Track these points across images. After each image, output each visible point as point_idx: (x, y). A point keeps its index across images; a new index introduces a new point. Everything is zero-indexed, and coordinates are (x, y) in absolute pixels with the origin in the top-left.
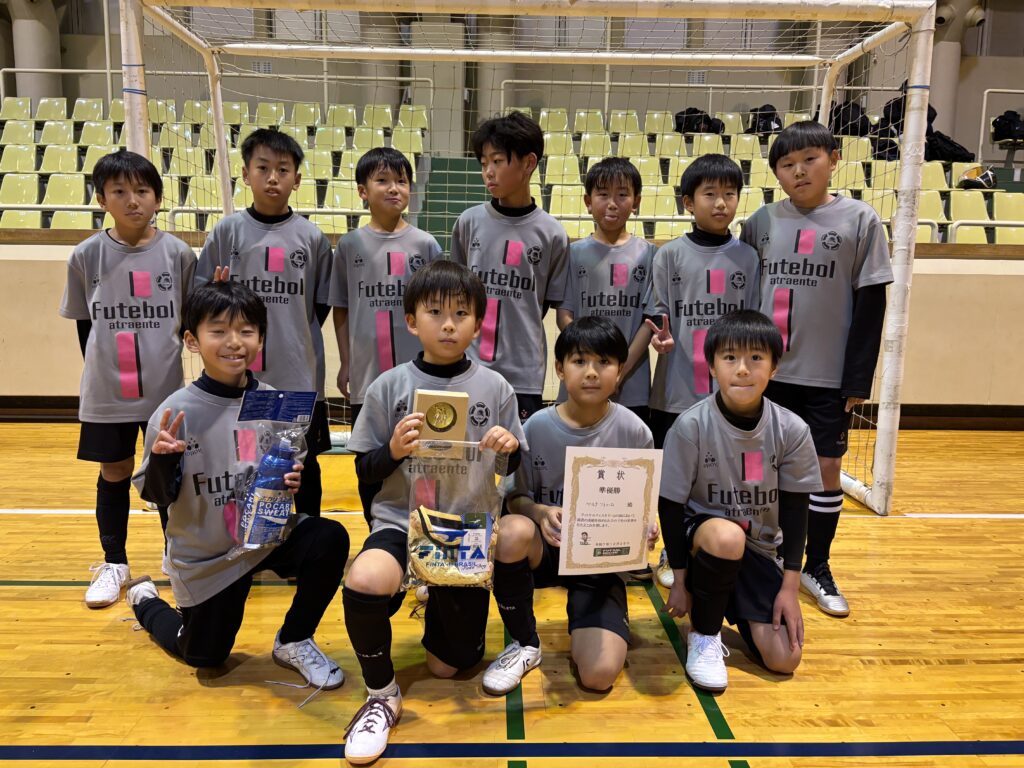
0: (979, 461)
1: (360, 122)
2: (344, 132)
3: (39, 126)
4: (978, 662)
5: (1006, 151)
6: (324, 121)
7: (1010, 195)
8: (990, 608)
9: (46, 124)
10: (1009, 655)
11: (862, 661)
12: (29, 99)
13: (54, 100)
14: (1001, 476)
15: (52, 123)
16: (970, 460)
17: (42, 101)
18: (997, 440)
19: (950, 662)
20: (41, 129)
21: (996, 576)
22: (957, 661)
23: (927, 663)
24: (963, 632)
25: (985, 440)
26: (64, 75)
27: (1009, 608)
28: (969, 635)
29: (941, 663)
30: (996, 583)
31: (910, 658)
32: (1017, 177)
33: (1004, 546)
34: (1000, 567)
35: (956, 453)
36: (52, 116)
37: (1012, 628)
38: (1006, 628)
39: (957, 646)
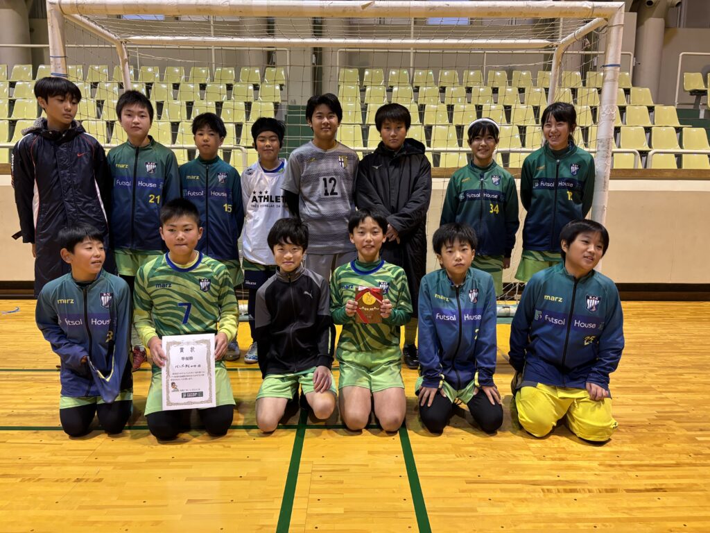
0: (659, 326)
1: (237, 80)
2: (225, 87)
3: (12, 85)
4: (628, 491)
5: (695, 96)
6: (212, 80)
7: (695, 130)
8: (645, 445)
9: (17, 83)
10: (651, 485)
11: (543, 490)
12: (6, 66)
13: (23, 66)
14: (673, 337)
15: (21, 83)
16: (652, 325)
17: (16, 67)
18: (676, 308)
19: (607, 491)
20: (14, 87)
21: (654, 420)
22: (612, 491)
23: (590, 491)
24: (621, 466)
25: (666, 309)
26: (32, 48)
27: (659, 445)
28: (625, 468)
29: (600, 492)
30: (653, 426)
31: (578, 487)
32: (702, 116)
33: (664, 395)
34: (658, 412)
35: (643, 320)
36: (22, 77)
37: (658, 462)
38: (654, 462)
39: (614, 478)
